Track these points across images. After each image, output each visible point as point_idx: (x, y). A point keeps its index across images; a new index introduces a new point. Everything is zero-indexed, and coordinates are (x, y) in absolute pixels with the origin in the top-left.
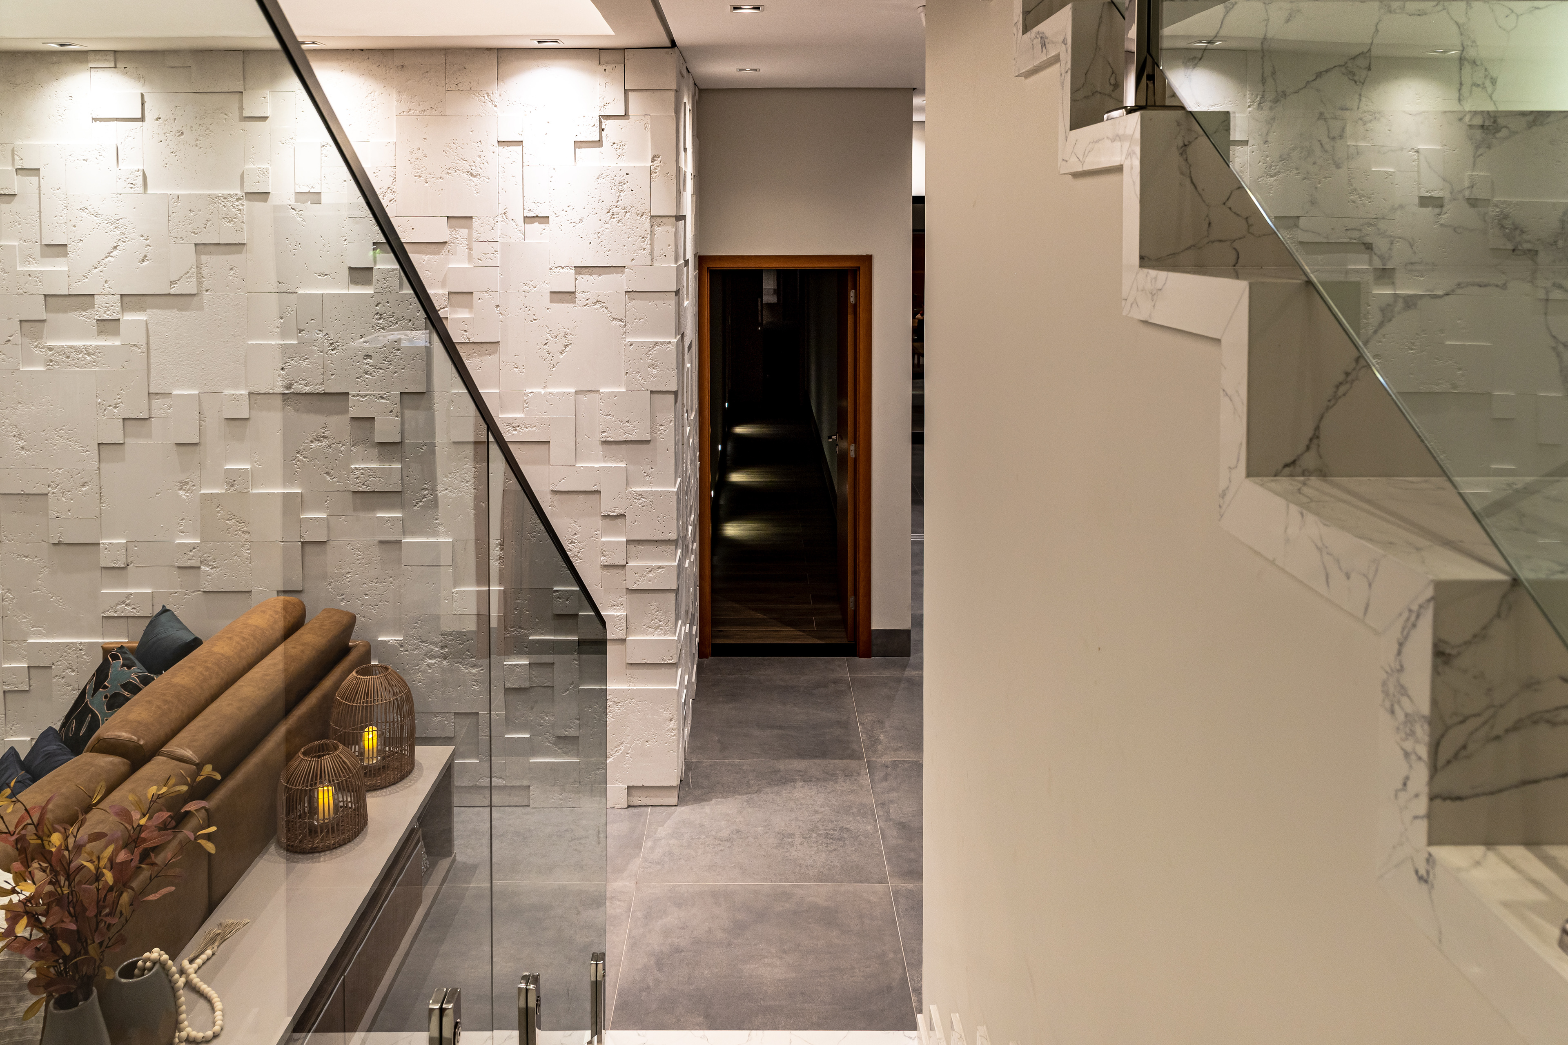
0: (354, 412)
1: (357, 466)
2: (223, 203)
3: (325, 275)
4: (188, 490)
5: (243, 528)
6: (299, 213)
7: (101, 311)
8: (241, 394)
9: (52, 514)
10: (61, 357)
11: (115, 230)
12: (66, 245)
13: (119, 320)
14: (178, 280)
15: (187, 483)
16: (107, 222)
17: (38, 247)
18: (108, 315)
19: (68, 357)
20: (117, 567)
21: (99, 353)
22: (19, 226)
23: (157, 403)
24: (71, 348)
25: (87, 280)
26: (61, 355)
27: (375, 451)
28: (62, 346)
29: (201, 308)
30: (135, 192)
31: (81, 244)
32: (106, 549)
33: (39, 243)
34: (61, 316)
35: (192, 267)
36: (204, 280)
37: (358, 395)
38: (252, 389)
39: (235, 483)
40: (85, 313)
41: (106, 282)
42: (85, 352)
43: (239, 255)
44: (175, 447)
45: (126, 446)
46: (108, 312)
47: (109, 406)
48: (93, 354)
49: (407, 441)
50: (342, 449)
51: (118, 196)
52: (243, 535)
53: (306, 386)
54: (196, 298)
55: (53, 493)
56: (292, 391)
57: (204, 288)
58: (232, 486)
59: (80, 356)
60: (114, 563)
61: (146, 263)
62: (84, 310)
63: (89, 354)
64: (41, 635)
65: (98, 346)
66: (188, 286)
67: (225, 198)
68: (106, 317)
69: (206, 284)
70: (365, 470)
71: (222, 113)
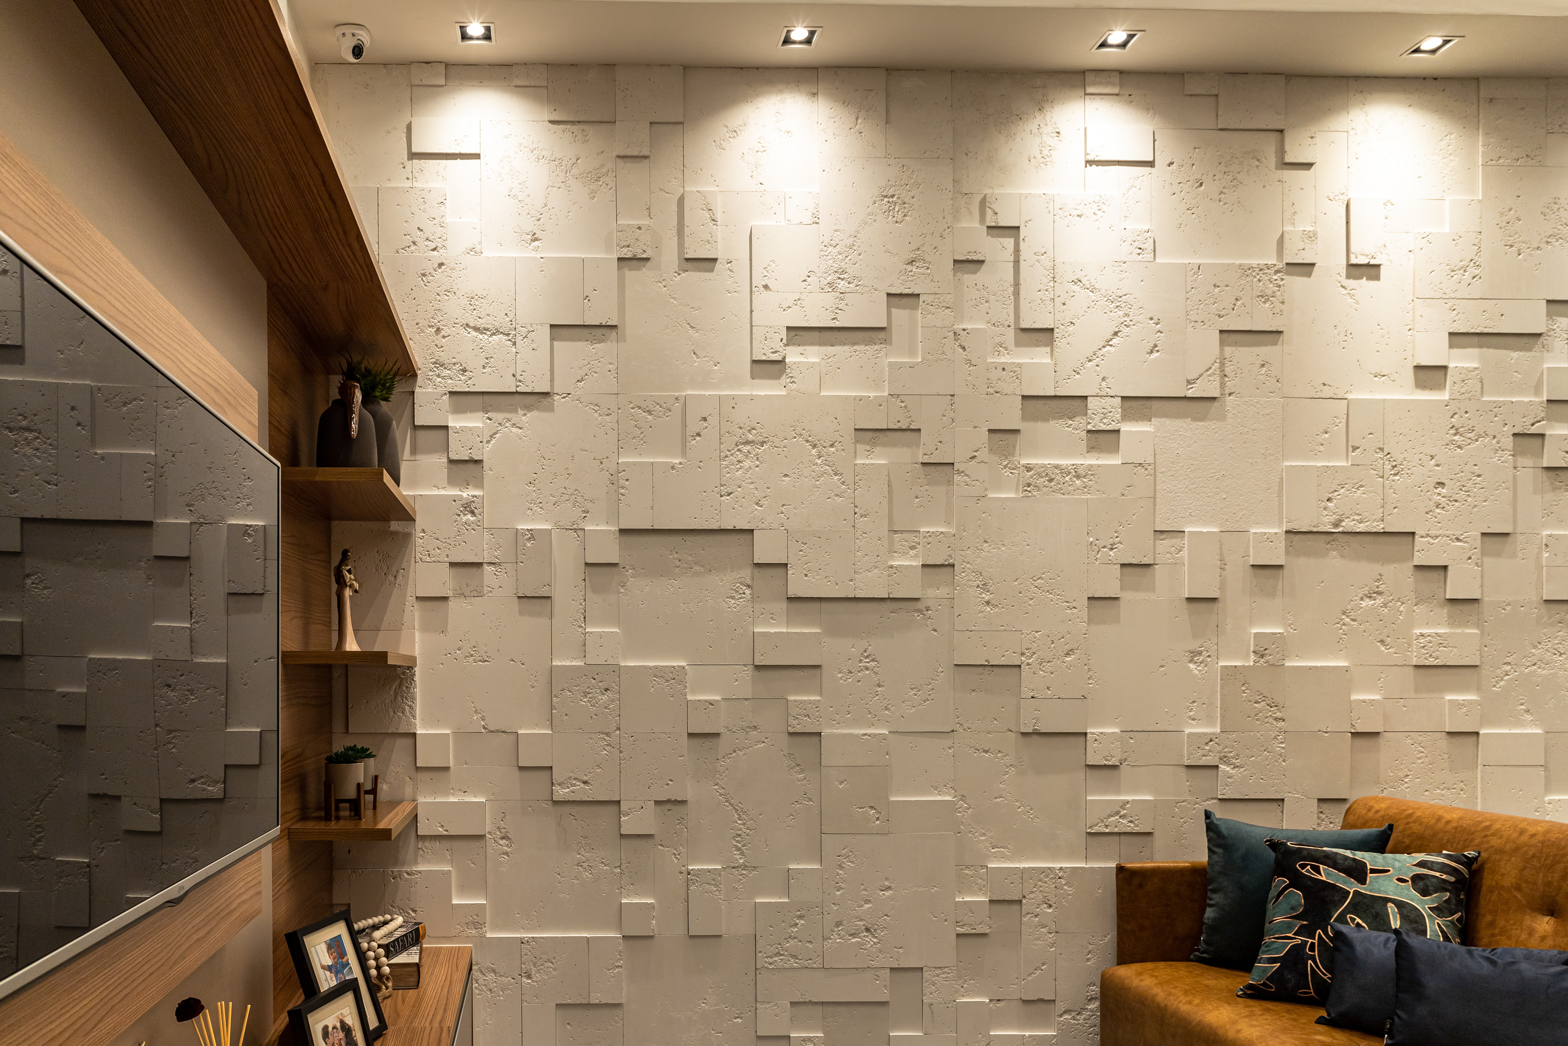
0: (1420, 559)
1: (1424, 631)
2: (1258, 277)
3: (1383, 376)
4: (1201, 663)
5: (1275, 713)
6: (1351, 292)
7: (1097, 418)
8: (1276, 533)
9: (1026, 693)
10: (1043, 480)
11: (1116, 310)
12: (1052, 330)
13: (1118, 431)
14: (1197, 379)
15: (1200, 653)
16: (1106, 299)
17: (1011, 333)
18: (1105, 424)
19: (1051, 480)
20: (1110, 766)
21: (1092, 475)
22: (987, 305)
23: (1164, 544)
24: (1056, 468)
25: (1078, 376)
26: (1042, 477)
27: (1445, 611)
28: (1044, 466)
29: (1222, 417)
30: (1144, 260)
31: (1071, 328)
32: (1096, 740)
33: (1013, 326)
34: (1040, 426)
35: (1215, 362)
36: (1226, 379)
37: (1428, 535)
38: (1290, 527)
39: (1267, 652)
40: (1071, 422)
41: (1104, 379)
42: (1074, 474)
43: (1274, 347)
44: (1185, 603)
45: (1122, 603)
46: (1104, 421)
47: (1104, 547)
48: (1084, 477)
49: (1486, 599)
50: (1401, 609)
51: (1121, 264)
52: (1275, 723)
53: (1360, 523)
54: (1216, 404)
55: (1028, 664)
56: (1340, 529)
57: (1227, 391)
58: (1262, 656)
59: (1067, 479)
60: (1106, 760)
61: (1155, 355)
62: (1070, 418)
63: (1078, 477)
64: (1004, 857)
65: (1091, 466)
66: (1207, 387)
67: (1261, 270)
68: (1103, 427)
69: (1230, 385)
70: (1433, 637)
71: (1253, 158)
